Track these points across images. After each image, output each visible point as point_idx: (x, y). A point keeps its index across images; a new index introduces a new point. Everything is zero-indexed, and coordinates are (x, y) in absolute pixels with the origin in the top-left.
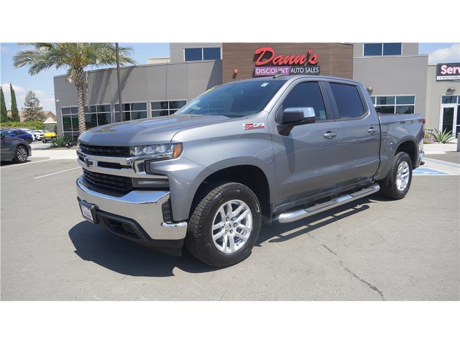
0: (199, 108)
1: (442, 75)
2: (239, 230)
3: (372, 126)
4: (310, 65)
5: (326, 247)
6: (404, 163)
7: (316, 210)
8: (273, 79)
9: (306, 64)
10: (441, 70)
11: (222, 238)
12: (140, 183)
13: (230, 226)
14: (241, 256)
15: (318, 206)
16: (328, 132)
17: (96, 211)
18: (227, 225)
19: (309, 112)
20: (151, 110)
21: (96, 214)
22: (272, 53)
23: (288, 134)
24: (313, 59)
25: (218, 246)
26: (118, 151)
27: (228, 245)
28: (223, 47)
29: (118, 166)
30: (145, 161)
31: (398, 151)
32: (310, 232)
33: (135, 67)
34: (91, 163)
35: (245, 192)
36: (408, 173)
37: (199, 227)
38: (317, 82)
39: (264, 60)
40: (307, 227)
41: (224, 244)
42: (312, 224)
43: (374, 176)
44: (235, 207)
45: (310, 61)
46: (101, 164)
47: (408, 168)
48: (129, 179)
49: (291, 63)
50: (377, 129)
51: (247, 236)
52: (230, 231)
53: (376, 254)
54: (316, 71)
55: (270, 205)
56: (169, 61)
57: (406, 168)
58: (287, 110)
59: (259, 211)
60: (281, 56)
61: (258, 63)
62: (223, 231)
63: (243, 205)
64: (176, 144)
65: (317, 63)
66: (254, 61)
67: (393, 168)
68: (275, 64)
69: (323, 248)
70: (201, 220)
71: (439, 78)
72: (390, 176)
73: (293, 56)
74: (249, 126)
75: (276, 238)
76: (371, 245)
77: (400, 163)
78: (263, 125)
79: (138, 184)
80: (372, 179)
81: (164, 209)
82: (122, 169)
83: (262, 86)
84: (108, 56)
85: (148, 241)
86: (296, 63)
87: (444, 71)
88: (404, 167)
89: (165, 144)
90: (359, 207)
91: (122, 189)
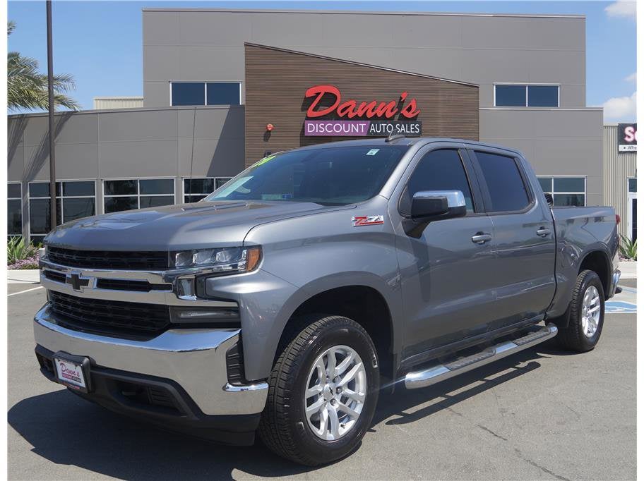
0: (249, 191)
1: (627, 143)
2: (344, 399)
3: (542, 226)
4: (403, 119)
5: (486, 429)
6: (592, 290)
7: (463, 366)
8: (386, 144)
9: (397, 118)
10: (625, 135)
11: (319, 413)
12: (182, 315)
13: (331, 391)
14: (349, 445)
15: (464, 361)
16: (479, 234)
17: (92, 370)
18: (327, 391)
19: (456, 199)
20: (104, 196)
21: (91, 373)
22: (335, 97)
23: (419, 235)
24: (409, 109)
25: (313, 428)
26: (144, 260)
27: (329, 427)
28: (246, 83)
29: (144, 286)
30: (196, 277)
31: (582, 268)
32: (452, 407)
33: (75, 113)
34: (86, 283)
35: (356, 332)
36: (598, 307)
37: (285, 393)
38: (456, 149)
39: (321, 108)
40: (444, 399)
41: (323, 425)
42: (452, 394)
43: (547, 309)
44: (340, 358)
45: (404, 112)
46: (103, 284)
47: (597, 298)
48: (164, 308)
49: (370, 115)
50: (550, 230)
51: (358, 410)
52: (331, 401)
53: (570, 436)
54: (415, 130)
55: (393, 355)
56: (140, 105)
57: (594, 298)
58: (418, 195)
59: (376, 366)
60: (353, 103)
61: (311, 113)
62: (321, 400)
63: (352, 355)
64: (250, 247)
65: (416, 116)
66: (303, 110)
67: (576, 298)
68: (341, 115)
69: (481, 430)
70: (288, 379)
71: (622, 148)
72: (572, 311)
73: (374, 104)
74: (362, 220)
75: (395, 417)
76: (558, 423)
77: (586, 288)
78: (382, 218)
79: (180, 318)
80: (543, 315)
81: (229, 360)
82: (152, 292)
83: (368, 154)
84: (21, 92)
85: (196, 418)
86: (379, 116)
87: (629, 137)
88: (591, 297)
89: (227, 248)
90: (522, 365)
91: (149, 328)
